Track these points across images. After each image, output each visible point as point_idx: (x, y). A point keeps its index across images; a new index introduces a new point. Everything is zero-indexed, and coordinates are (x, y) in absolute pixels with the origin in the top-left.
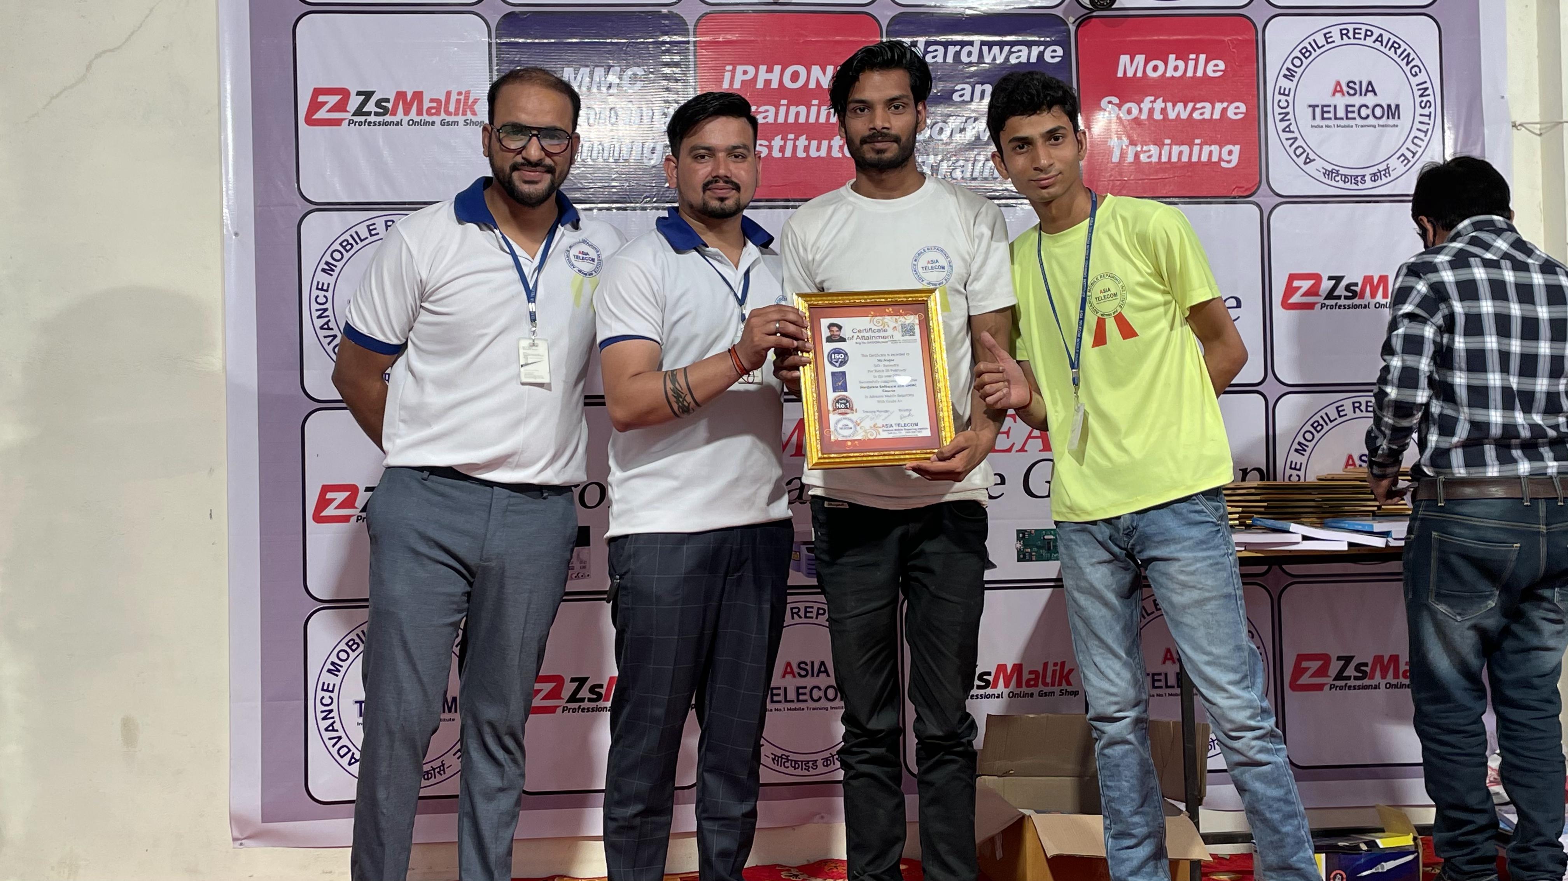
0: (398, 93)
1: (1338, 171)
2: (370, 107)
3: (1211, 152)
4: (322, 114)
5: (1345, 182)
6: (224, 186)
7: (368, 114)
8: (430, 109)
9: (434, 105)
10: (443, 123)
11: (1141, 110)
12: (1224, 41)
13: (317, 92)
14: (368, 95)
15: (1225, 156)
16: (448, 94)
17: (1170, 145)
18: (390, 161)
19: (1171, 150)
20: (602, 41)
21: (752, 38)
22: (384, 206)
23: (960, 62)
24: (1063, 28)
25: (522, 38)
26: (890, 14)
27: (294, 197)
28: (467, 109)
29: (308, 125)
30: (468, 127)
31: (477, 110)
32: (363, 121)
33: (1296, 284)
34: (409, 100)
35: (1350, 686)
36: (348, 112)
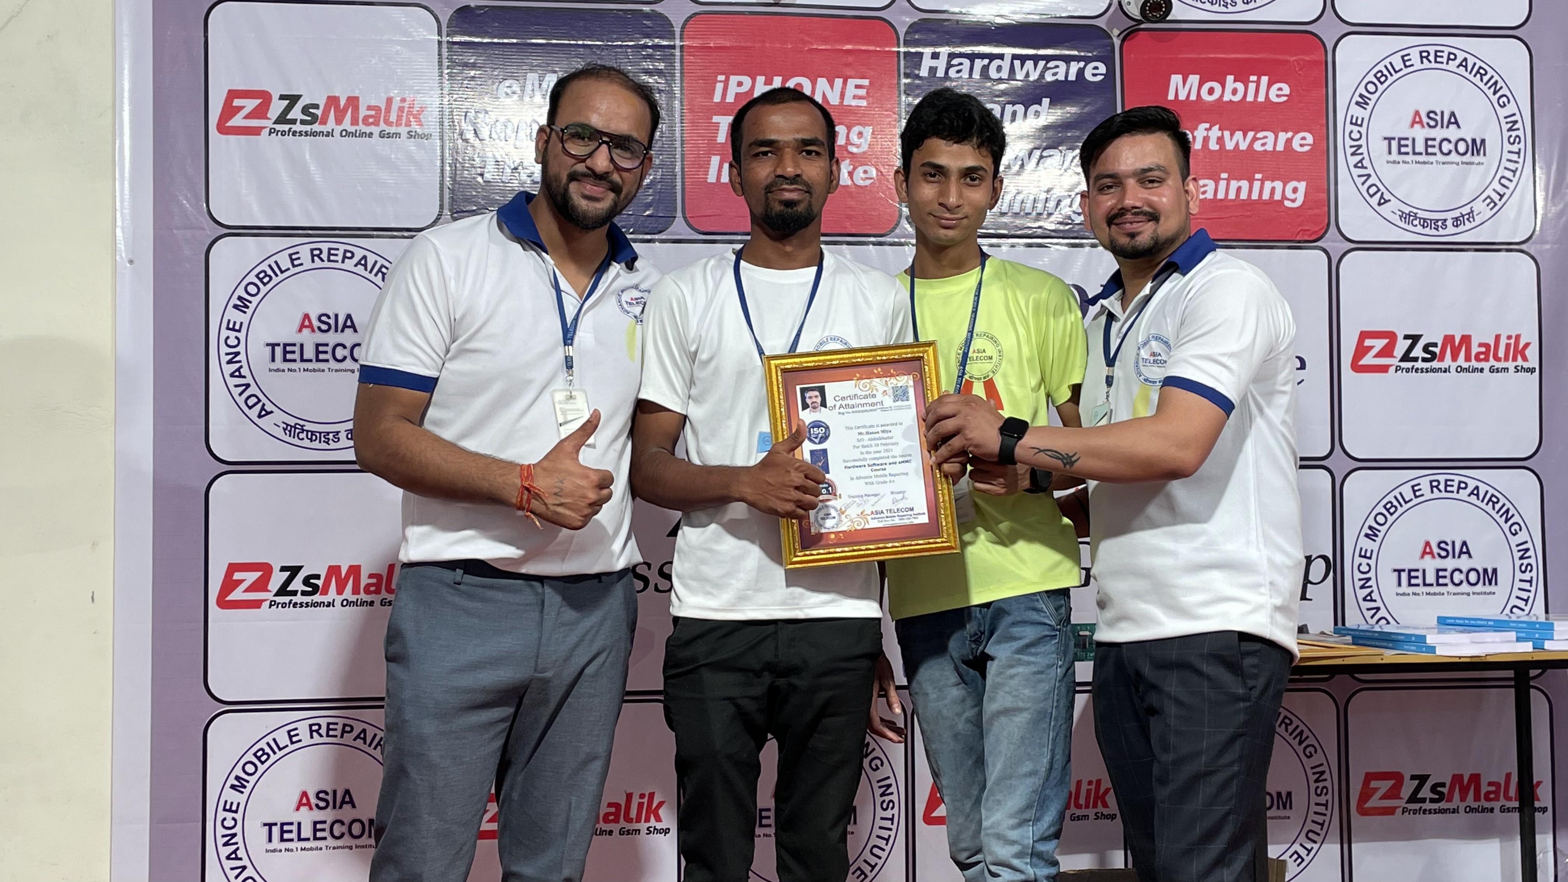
0: (329, 97)
1: (1416, 214)
2: (296, 113)
3: (1273, 190)
4: (237, 121)
5: (1423, 226)
6: (118, 204)
7: (293, 122)
8: (366, 118)
9: (372, 113)
10: (382, 135)
12: (1288, 61)
13: (233, 94)
14: (293, 99)
15: (1289, 194)
16: (389, 101)
17: (1228, 180)
18: (318, 178)
19: (1228, 185)
20: (572, 42)
21: (749, 44)
22: (310, 232)
23: (989, 78)
24: (1106, 41)
25: (477, 36)
26: (909, 20)
27: (201, 219)
28: (411, 119)
29: (221, 133)
30: (412, 139)
31: (423, 120)
32: (287, 130)
33: (1368, 342)
34: (342, 107)
35: (1425, 810)
36: (269, 119)
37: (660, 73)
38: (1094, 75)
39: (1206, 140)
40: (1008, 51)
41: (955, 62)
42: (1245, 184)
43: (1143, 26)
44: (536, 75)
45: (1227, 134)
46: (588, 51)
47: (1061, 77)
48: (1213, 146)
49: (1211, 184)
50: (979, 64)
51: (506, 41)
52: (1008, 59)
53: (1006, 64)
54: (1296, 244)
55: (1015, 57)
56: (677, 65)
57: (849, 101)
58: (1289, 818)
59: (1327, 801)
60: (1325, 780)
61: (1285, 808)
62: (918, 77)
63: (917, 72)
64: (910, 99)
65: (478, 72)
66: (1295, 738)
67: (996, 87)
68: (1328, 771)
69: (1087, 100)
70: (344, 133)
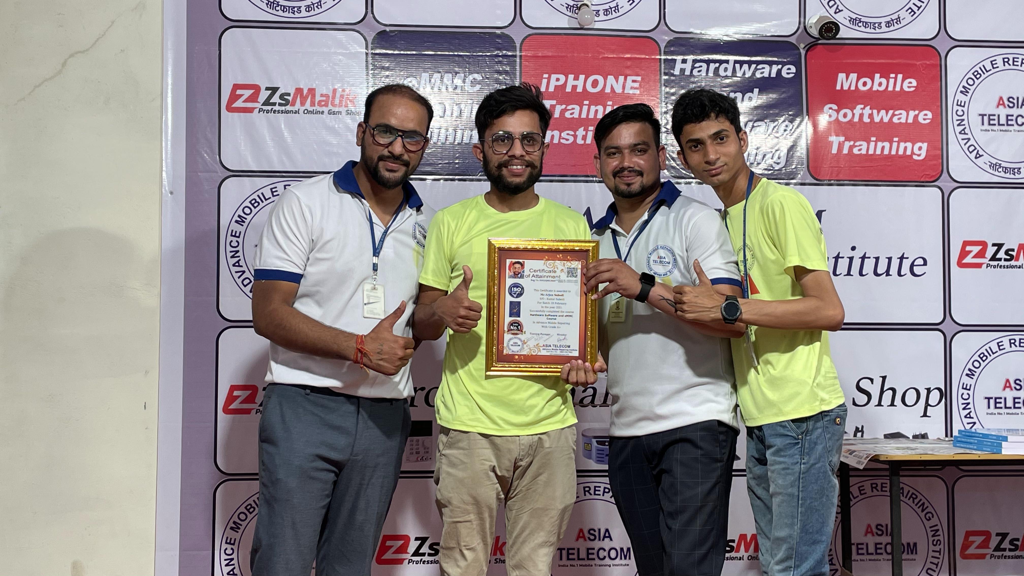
0: (297, 89)
1: (1000, 164)
2: (276, 99)
3: (906, 148)
4: (239, 104)
5: (1005, 172)
6: (164, 156)
7: (274, 104)
8: (320, 102)
9: (324, 98)
10: (330, 113)
11: (853, 115)
12: (916, 65)
13: (236, 87)
14: (274, 90)
15: (916, 151)
16: (335, 91)
17: (876, 142)
18: (289, 140)
19: (876, 145)
20: (451, 53)
21: (564, 54)
22: (284, 174)
23: (719, 76)
24: (797, 52)
25: (391, 50)
26: (667, 38)
27: (215, 165)
28: (348, 103)
29: (229, 111)
30: (349, 116)
31: (356, 103)
32: (270, 109)
33: (968, 248)
34: (305, 94)
35: (1005, 557)
36: (258, 102)
37: (506, 73)
38: (788, 73)
39: (861, 115)
40: (732, 58)
41: (697, 65)
42: (887, 145)
43: (820, 42)
44: (427, 74)
45: (875, 112)
46: (461, 59)
47: (766, 75)
48: (866, 119)
49: (865, 144)
50: (713, 66)
51: (409, 53)
52: (731, 63)
53: (730, 67)
54: (921, 184)
55: (736, 62)
56: (518, 68)
57: (628, 91)
58: (915, 560)
59: (940, 549)
60: (939, 535)
61: (912, 553)
62: (673, 75)
63: (672, 71)
64: (668, 89)
65: (391, 73)
66: (919, 508)
67: (723, 82)
68: (941, 530)
69: (784, 90)
70: (306, 112)
